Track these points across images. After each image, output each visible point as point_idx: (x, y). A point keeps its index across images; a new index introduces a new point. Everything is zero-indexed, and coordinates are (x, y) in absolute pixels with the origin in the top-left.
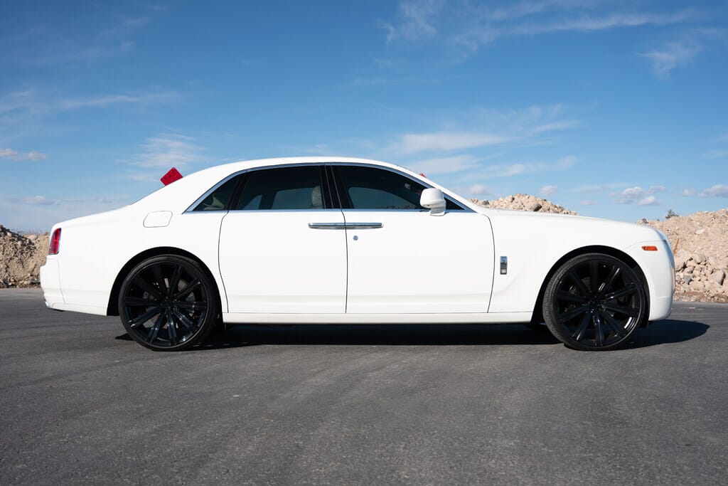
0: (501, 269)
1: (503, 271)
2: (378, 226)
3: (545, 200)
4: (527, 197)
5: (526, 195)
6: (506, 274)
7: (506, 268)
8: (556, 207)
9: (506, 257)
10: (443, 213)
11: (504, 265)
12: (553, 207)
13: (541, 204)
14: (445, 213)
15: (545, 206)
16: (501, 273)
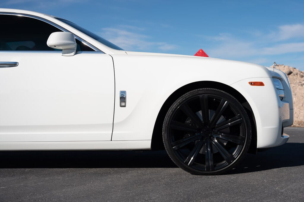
0: (121, 102)
1: (123, 104)
2: (15, 64)
3: (295, 68)
4: (283, 66)
5: (283, 65)
6: (125, 106)
7: (125, 102)
8: (301, 72)
9: (125, 92)
10: (73, 54)
11: (123, 99)
12: (300, 73)
13: (292, 70)
14: (76, 54)
15: (295, 72)
16: (121, 106)
